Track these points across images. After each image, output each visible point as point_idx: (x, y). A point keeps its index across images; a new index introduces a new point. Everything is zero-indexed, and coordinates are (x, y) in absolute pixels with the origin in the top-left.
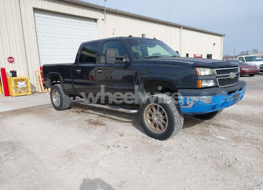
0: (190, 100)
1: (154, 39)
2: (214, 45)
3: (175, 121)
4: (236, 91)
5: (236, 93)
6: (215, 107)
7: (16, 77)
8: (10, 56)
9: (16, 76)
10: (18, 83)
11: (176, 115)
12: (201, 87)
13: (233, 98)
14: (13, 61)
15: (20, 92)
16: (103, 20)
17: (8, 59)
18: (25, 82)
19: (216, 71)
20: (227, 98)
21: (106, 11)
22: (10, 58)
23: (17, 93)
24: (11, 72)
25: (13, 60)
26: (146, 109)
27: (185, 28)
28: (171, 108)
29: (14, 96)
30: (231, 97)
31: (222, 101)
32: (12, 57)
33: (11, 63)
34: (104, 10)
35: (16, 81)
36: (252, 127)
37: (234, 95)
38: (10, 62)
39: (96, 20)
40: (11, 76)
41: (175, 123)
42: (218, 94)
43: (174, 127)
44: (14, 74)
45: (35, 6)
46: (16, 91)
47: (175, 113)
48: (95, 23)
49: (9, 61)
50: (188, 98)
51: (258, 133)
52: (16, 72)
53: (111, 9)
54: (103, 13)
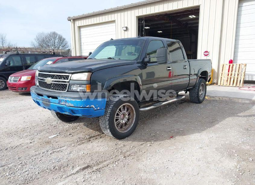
8: (206, 50)
22: (206, 52)
25: (208, 53)
32: (207, 51)
33: (206, 56)
49: (204, 54)
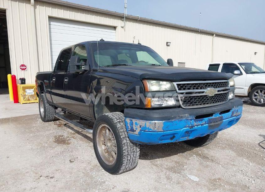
0: (136, 124)
1: (139, 44)
2: (255, 54)
3: (124, 151)
4: (214, 114)
5: (213, 117)
6: (174, 137)
7: (25, 85)
8: (22, 64)
9: (25, 83)
10: (26, 90)
11: (126, 144)
12: (149, 107)
13: (207, 125)
14: (26, 69)
15: (29, 100)
16: (123, 27)
17: (20, 66)
18: (33, 90)
19: (178, 85)
20: (195, 124)
21: (126, 18)
22: (23, 65)
23: (25, 101)
24: (20, 79)
25: (25, 67)
26: (98, 131)
27: (218, 35)
28: (121, 134)
29: (22, 103)
30: (204, 123)
31: (186, 128)
34: (123, 18)
35: (24, 89)
36: (251, 164)
37: (209, 120)
38: (22, 70)
39: (115, 28)
40: (20, 83)
41: (124, 154)
42: (175, 118)
43: (122, 160)
44: (23, 81)
45: (51, 15)
46: (24, 98)
47: (125, 140)
48: (114, 31)
49: (21, 68)
50: (134, 121)
51: (253, 176)
52: (25, 79)
53: (132, 16)
54: (123, 20)
